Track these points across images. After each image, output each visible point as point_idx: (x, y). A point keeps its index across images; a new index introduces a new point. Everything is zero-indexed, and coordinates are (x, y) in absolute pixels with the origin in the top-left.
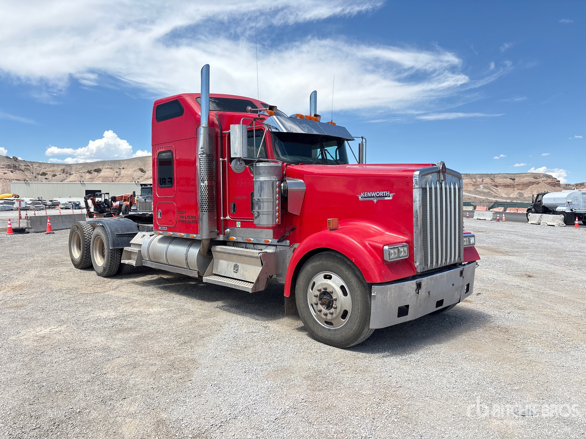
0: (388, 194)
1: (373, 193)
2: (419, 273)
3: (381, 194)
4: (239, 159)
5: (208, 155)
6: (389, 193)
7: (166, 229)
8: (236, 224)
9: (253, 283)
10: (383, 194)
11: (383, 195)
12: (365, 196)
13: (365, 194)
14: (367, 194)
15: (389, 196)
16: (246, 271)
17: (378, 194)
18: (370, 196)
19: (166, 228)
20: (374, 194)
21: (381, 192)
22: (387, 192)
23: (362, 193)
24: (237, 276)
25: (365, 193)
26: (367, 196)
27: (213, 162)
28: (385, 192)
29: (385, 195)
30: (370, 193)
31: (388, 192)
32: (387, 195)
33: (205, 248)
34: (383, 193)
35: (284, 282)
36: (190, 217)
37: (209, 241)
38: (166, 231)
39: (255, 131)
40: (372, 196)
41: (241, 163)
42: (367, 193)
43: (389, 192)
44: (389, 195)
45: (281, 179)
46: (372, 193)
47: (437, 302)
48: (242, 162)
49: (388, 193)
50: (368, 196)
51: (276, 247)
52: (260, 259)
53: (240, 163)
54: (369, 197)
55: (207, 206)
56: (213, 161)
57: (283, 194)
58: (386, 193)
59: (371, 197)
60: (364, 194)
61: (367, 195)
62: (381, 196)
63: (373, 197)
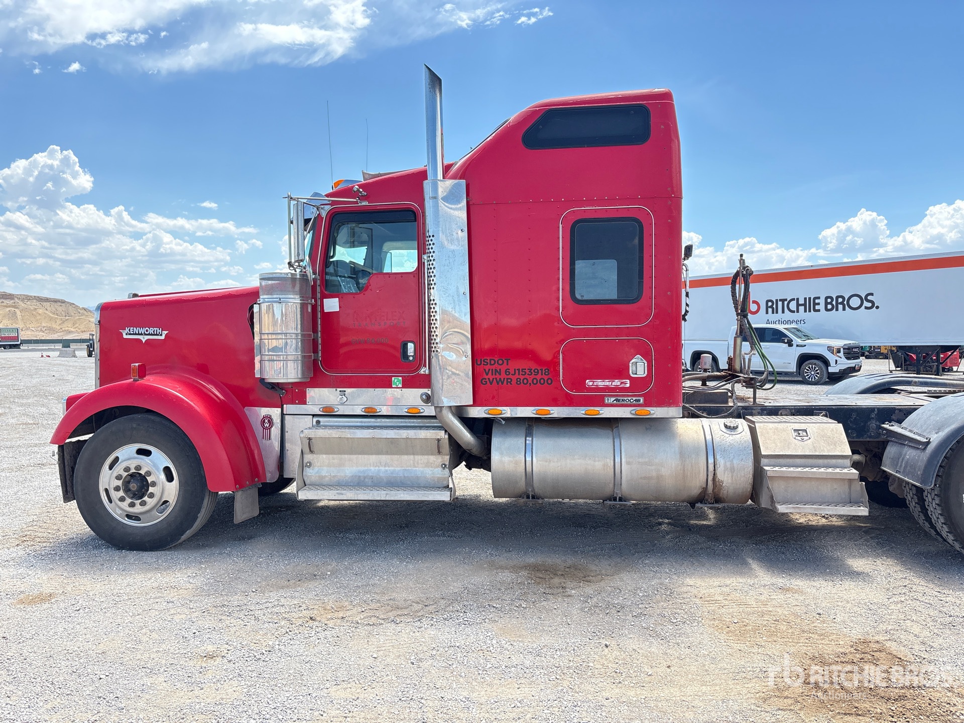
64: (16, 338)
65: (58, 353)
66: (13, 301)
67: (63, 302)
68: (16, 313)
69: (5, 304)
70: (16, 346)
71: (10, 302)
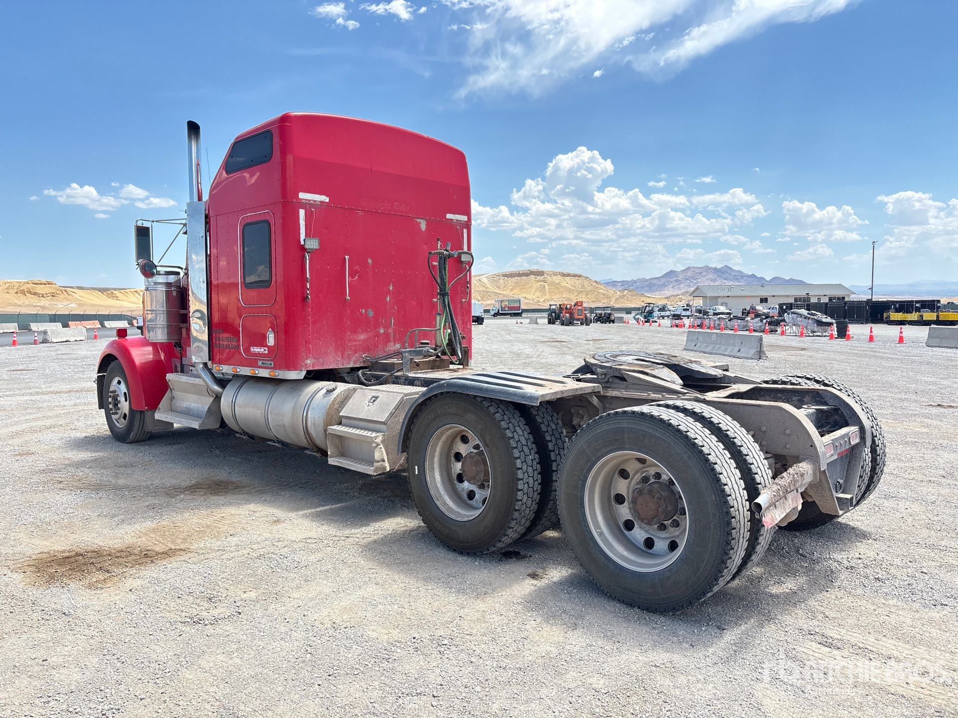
64: (518, 308)
65: (529, 320)
66: (543, 277)
67: (580, 276)
68: (545, 287)
69: (537, 279)
70: (519, 315)
71: (541, 278)
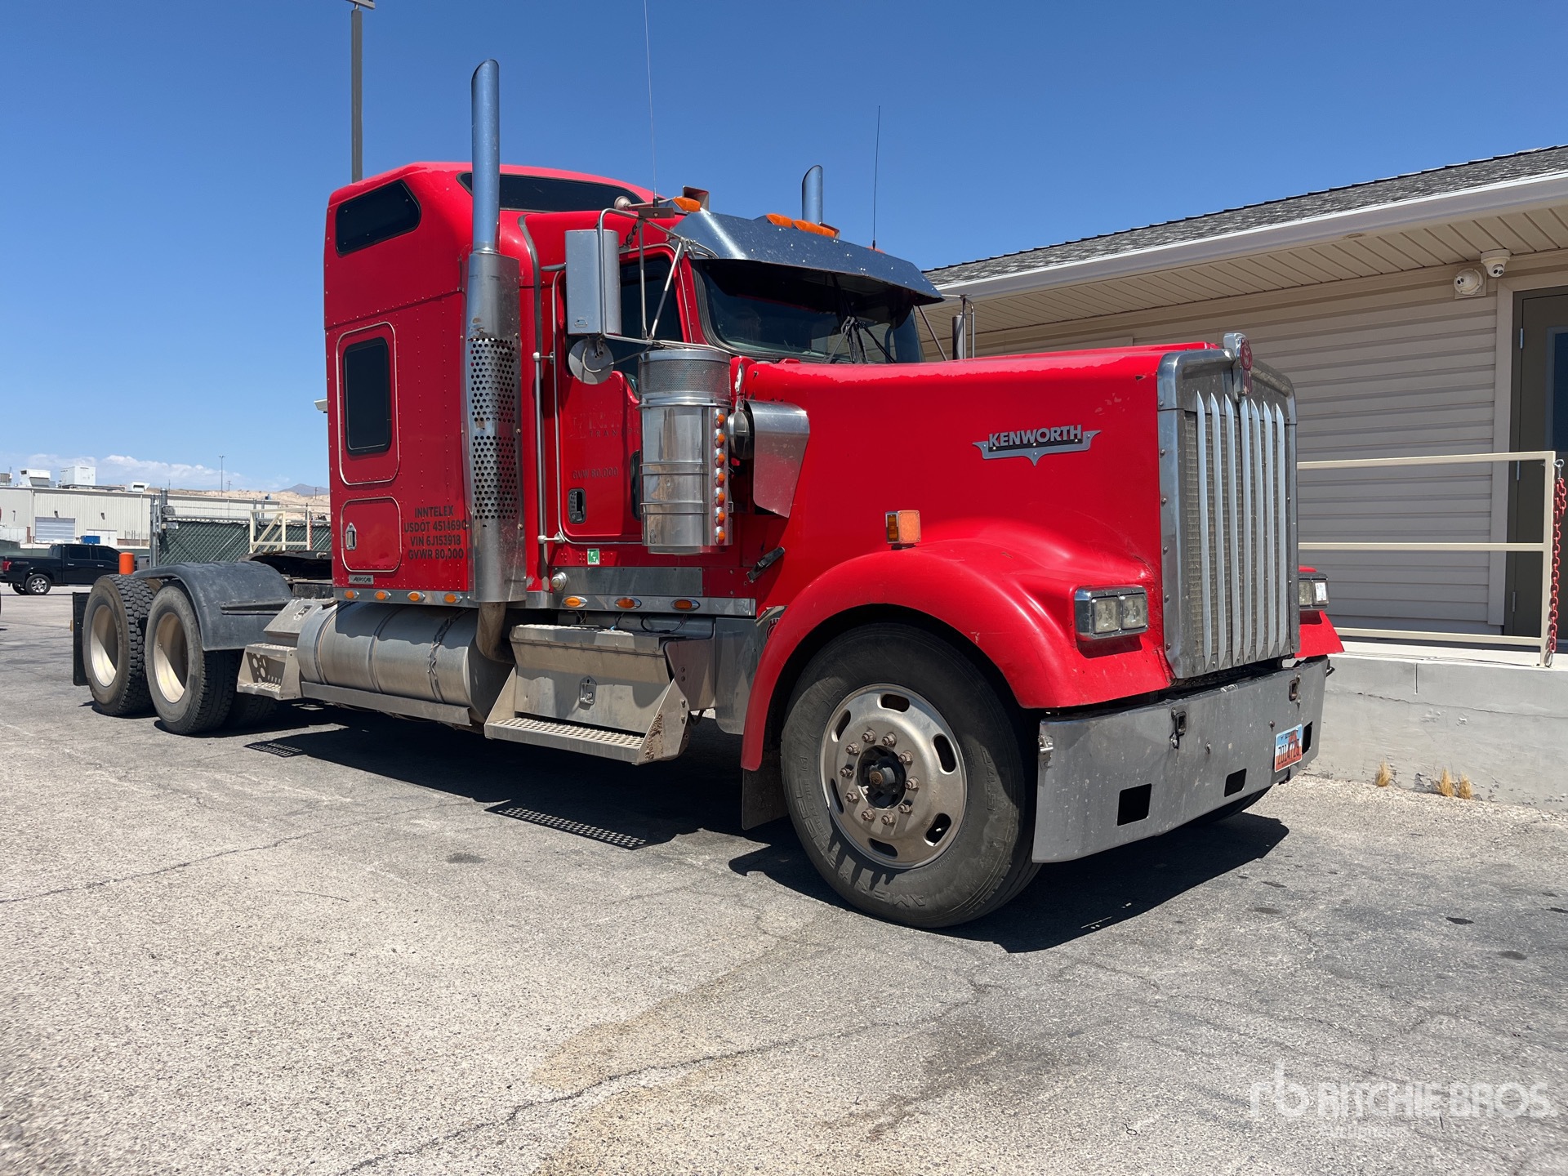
0: (1076, 435)
1: (1029, 432)
2: (1180, 684)
3: (1053, 434)
4: (594, 340)
5: (496, 340)
6: (1079, 432)
7: (372, 582)
8: (586, 557)
9: (642, 735)
10: (1061, 434)
11: (1059, 439)
12: (1003, 444)
13: (1002, 439)
14: (1008, 436)
15: (1080, 441)
16: (621, 698)
17: (1043, 435)
18: (1018, 442)
19: (372, 577)
20: (1029, 436)
21: (1053, 429)
22: (1072, 427)
23: (991, 435)
24: (592, 717)
25: (1002, 434)
26: (1006, 444)
27: (512, 364)
28: (1068, 428)
29: (1065, 438)
30: (1018, 433)
31: (1076, 429)
32: (1072, 438)
33: (490, 632)
34: (1059, 433)
35: (739, 730)
36: (443, 539)
37: (503, 609)
38: (370, 587)
39: (645, 262)
40: (1025, 442)
41: (601, 353)
42: (1006, 434)
43: (1079, 427)
44: (1079, 437)
45: (726, 403)
46: (1023, 432)
47: (1229, 776)
48: (602, 350)
49: (1075, 432)
50: (1011, 443)
51: (714, 622)
52: (664, 660)
53: (596, 351)
54: (1015, 447)
55: (493, 501)
56: (512, 361)
57: (734, 451)
58: (1068, 431)
59: (1022, 446)
60: (998, 439)
61: (1008, 441)
62: (1052, 440)
63: (1029, 445)
